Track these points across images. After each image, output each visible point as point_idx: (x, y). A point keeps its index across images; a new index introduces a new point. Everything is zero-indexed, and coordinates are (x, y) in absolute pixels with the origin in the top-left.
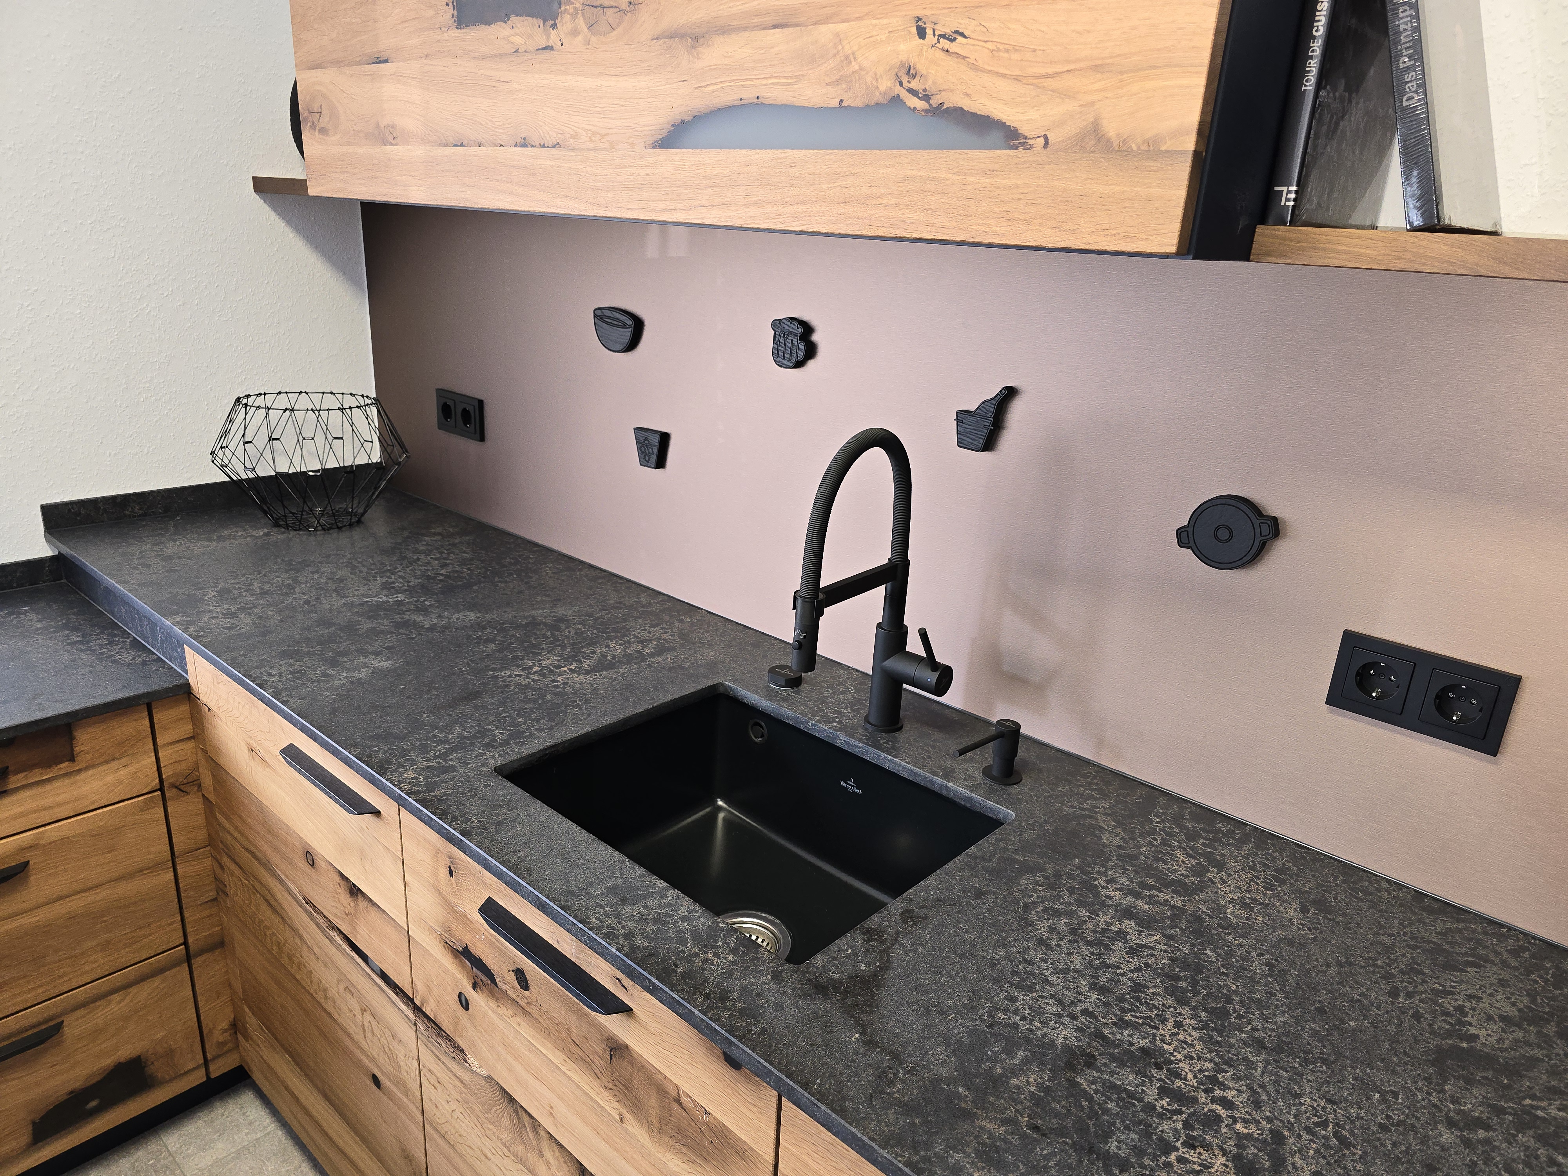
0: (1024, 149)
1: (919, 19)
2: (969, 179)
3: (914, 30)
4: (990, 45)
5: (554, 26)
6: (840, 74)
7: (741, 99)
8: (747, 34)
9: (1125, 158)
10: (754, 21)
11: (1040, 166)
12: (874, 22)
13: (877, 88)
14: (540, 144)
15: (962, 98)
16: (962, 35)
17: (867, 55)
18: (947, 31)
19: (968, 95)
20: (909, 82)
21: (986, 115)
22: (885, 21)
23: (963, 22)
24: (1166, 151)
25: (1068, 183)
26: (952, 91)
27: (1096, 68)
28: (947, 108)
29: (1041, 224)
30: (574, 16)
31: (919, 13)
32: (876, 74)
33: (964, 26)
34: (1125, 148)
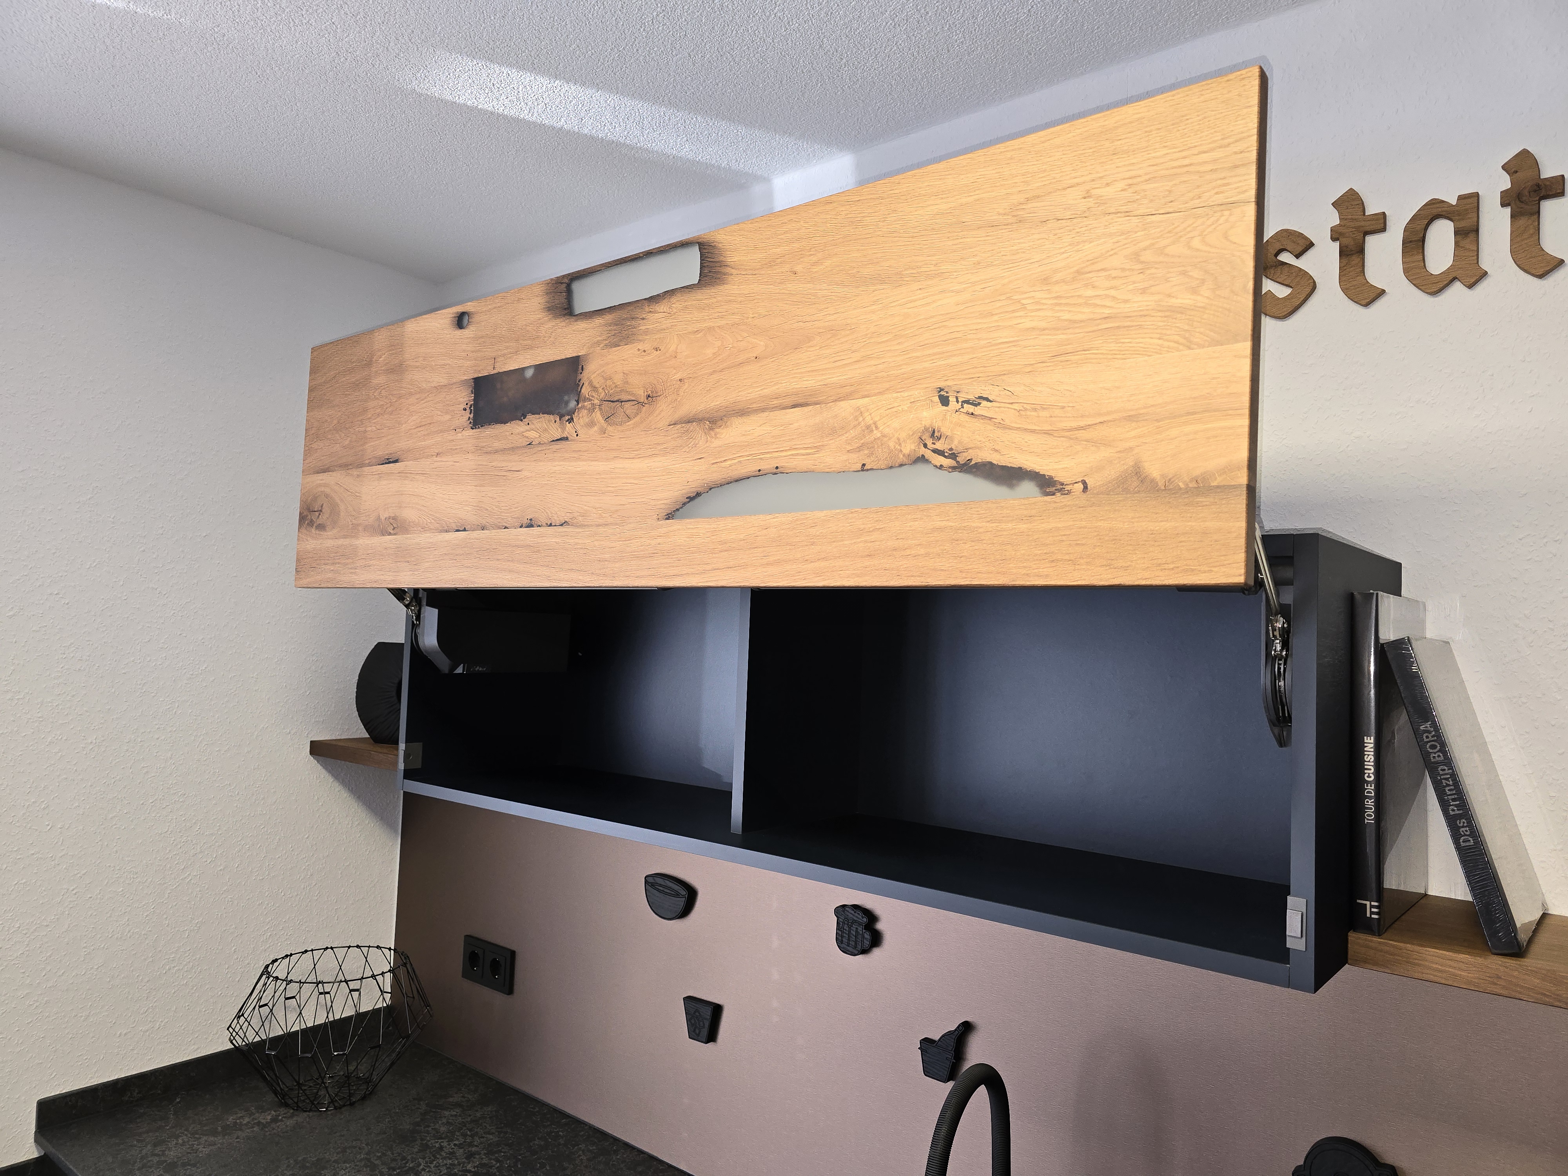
0: (1062, 494)
1: (941, 390)
2: (1003, 526)
3: (937, 399)
4: (1016, 406)
5: (571, 420)
6: (862, 441)
7: (759, 471)
8: (766, 414)
9: (1174, 496)
10: (773, 403)
11: (1081, 509)
12: (895, 395)
13: (901, 451)
14: (547, 524)
15: (990, 454)
16: (987, 400)
17: (888, 424)
18: (971, 397)
19: (996, 451)
20: (934, 444)
21: (1017, 467)
22: (906, 394)
23: (986, 388)
24: (1218, 487)
25: (1114, 523)
26: (979, 448)
27: (1130, 418)
28: (976, 463)
29: (1087, 563)
30: (592, 410)
31: (942, 384)
32: (899, 439)
33: (988, 392)
34: (1171, 487)
